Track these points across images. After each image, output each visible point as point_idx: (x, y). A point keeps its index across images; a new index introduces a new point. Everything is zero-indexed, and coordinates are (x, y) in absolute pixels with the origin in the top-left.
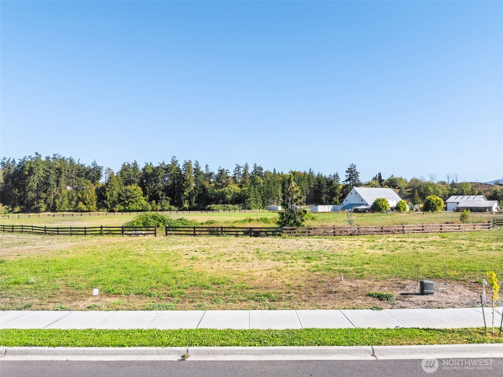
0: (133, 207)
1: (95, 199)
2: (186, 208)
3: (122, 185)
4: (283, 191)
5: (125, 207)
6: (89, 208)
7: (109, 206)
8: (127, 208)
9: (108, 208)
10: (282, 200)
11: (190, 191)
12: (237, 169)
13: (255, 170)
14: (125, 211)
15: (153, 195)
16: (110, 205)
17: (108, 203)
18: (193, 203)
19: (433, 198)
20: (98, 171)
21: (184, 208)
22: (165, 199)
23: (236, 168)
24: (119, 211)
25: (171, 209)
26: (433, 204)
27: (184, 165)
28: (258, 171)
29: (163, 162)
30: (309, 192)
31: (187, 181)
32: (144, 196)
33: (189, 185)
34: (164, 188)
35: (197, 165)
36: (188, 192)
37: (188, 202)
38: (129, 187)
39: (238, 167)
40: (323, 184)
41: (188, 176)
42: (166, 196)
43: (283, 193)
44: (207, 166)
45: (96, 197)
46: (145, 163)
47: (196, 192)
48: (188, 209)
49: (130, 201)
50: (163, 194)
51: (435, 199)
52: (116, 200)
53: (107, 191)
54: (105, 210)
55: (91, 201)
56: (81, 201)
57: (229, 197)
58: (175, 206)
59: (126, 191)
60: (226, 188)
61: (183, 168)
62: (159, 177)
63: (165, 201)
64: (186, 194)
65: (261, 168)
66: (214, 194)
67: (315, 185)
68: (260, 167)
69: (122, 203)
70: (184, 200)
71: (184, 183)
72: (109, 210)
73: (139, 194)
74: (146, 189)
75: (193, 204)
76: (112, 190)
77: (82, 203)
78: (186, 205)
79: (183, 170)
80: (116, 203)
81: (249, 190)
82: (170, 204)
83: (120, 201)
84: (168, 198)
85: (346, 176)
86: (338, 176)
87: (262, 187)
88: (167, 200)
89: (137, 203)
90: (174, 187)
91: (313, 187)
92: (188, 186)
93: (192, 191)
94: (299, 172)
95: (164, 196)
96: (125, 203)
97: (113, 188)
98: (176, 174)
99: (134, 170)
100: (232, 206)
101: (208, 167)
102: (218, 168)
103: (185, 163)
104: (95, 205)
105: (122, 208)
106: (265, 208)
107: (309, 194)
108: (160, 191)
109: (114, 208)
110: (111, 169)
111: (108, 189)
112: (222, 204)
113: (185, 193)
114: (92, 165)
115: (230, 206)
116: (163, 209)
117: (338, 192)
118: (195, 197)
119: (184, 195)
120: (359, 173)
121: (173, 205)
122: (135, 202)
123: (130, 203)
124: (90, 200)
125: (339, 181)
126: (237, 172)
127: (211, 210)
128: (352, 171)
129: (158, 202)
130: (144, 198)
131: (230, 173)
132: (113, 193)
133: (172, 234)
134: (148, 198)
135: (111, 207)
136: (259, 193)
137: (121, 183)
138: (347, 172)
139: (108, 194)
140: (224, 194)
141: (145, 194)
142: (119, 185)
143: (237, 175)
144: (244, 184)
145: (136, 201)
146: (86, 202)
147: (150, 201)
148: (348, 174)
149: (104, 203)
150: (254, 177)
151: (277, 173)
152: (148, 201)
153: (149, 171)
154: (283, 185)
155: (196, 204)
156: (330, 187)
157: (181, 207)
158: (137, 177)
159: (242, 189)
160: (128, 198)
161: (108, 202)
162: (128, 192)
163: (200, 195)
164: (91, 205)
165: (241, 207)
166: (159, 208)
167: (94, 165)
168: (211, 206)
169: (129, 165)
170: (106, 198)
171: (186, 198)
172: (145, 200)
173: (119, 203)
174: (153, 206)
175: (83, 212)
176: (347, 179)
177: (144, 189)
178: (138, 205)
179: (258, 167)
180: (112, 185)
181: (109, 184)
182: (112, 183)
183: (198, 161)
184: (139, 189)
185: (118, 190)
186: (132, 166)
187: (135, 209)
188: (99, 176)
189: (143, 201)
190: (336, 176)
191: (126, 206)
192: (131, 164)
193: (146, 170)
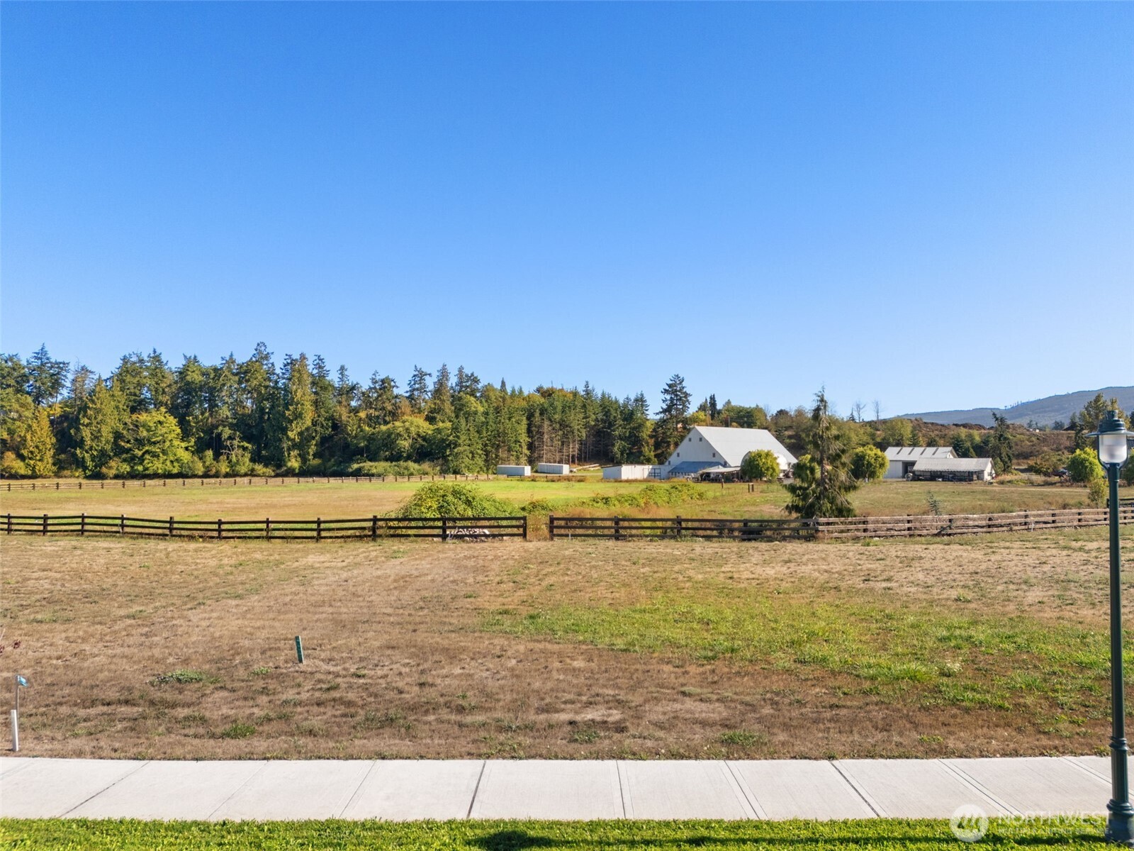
0: (157, 466)
1: (49, 447)
2: (294, 470)
3: (124, 410)
4: (529, 431)
5: (132, 467)
6: (34, 467)
7: (89, 463)
8: (140, 468)
9: (85, 468)
10: (528, 453)
11: (303, 428)
12: (417, 379)
13: (462, 382)
14: (133, 476)
15: (207, 437)
16: (93, 461)
17: (86, 455)
18: (311, 457)
19: (869, 452)
20: (53, 375)
21: (289, 469)
22: (238, 446)
23: (415, 376)
24: (116, 477)
25: (255, 473)
26: (869, 464)
27: (285, 366)
28: (468, 383)
29: (231, 355)
30: (584, 435)
31: (297, 405)
32: (182, 440)
33: (301, 414)
34: (235, 421)
35: (320, 367)
36: (299, 430)
37: (299, 455)
38: (143, 417)
39: (420, 376)
40: (615, 417)
41: (299, 394)
42: (242, 439)
43: (529, 437)
44: (342, 369)
45: (54, 440)
46: (185, 356)
47: (316, 431)
48: (297, 471)
49: (147, 452)
50: (235, 434)
51: (872, 453)
52: (108, 447)
53: (83, 425)
54: (77, 474)
55: (40, 451)
56: (8, 450)
57: (405, 444)
58: (266, 466)
59: (137, 426)
60: (397, 424)
61: (283, 374)
62: (224, 394)
63: (240, 451)
64: (292, 437)
65: (476, 378)
66: (364, 438)
67: (597, 420)
68: (472, 375)
69: (124, 456)
70: (289, 449)
71: (288, 409)
72: (88, 473)
73: (173, 435)
74: (189, 421)
75: (309, 460)
76: (97, 423)
77: (13, 456)
78: (294, 463)
79: (284, 378)
80: (109, 456)
81: (455, 429)
82: (253, 460)
83: (119, 451)
84: (246, 444)
85: (664, 401)
86: (645, 401)
87: (483, 423)
88: (245, 449)
89: (165, 457)
90: (261, 418)
91: (593, 423)
92: (298, 416)
93: (307, 429)
94: (562, 390)
95: (238, 439)
96: (133, 458)
97: (100, 417)
98: (266, 387)
99: (153, 375)
100: (416, 466)
101: (346, 373)
102: (371, 376)
103: (289, 361)
104: (51, 461)
105: (126, 468)
106: (490, 471)
107: (584, 438)
108: (224, 426)
109: (104, 470)
110: (89, 368)
111: (86, 421)
112: (386, 460)
113: (290, 434)
114: (36, 358)
115: (412, 466)
116: (233, 471)
117: (645, 436)
118: (314, 442)
119: (288, 438)
120: (690, 395)
121: (259, 462)
122: (161, 455)
123: (147, 456)
124: (37, 447)
125: (647, 412)
126: (417, 386)
127: (364, 475)
128: (676, 391)
129: (222, 454)
130: (184, 445)
131: (397, 387)
132: (99, 431)
133: (567, 536)
134: (192, 444)
135: (96, 466)
136: (477, 435)
137: (121, 406)
138: (666, 391)
139: (86, 433)
140: (393, 436)
141: (185, 435)
142: (116, 413)
143: (416, 393)
144: (438, 413)
145: (164, 452)
146: (25, 452)
147: (199, 450)
148: (668, 397)
149: (74, 455)
150: (460, 399)
151: (509, 390)
152: (192, 452)
153: (196, 376)
154: (530, 417)
155: (317, 462)
156: (629, 424)
157: (279, 466)
158: (164, 392)
159: (436, 427)
160: (140, 442)
161: (87, 452)
162: (141, 429)
163: (324, 440)
164: (39, 460)
165: (438, 468)
166: (224, 468)
167: (41, 359)
168: (362, 465)
169: (141, 361)
170: (81, 444)
171: (293, 446)
172: (187, 449)
173: (115, 455)
174: (207, 463)
175: (17, 479)
176: (665, 407)
177: (182, 422)
178: (168, 463)
179: (467, 376)
180: (98, 411)
181: (89, 407)
182: (99, 405)
183: (322, 357)
184: (172, 421)
185: (113, 424)
186: (149, 364)
187: (160, 471)
188: (56, 384)
189: (182, 450)
190: (640, 401)
191: (135, 464)
192: (146, 359)
193: (187, 375)
